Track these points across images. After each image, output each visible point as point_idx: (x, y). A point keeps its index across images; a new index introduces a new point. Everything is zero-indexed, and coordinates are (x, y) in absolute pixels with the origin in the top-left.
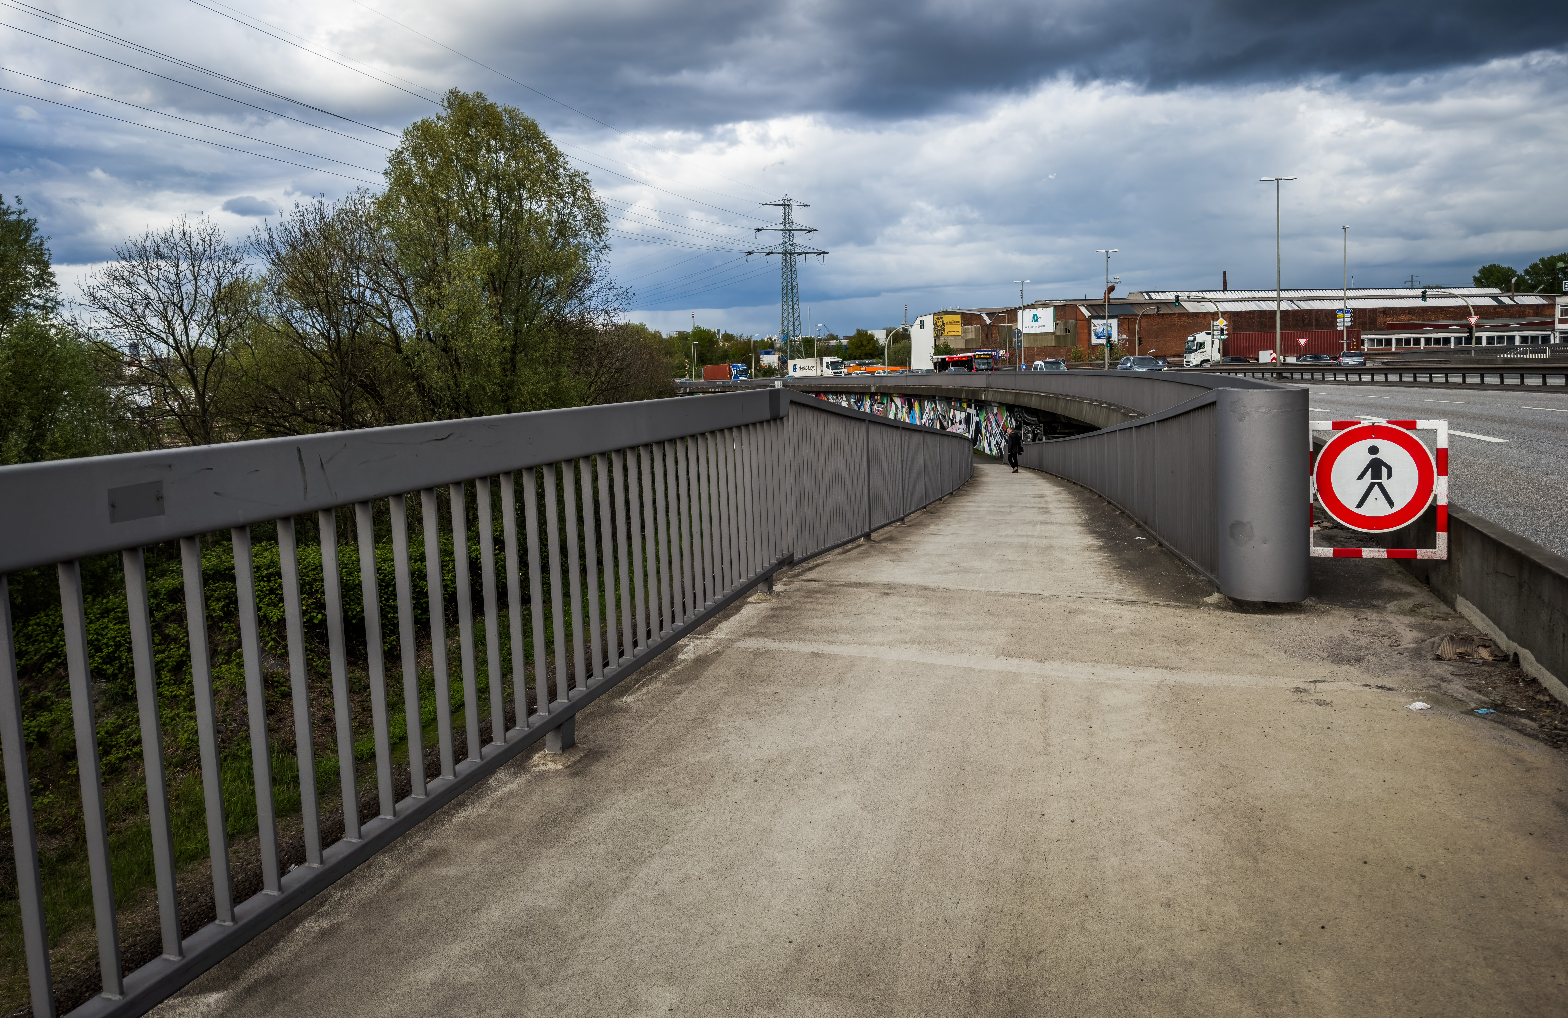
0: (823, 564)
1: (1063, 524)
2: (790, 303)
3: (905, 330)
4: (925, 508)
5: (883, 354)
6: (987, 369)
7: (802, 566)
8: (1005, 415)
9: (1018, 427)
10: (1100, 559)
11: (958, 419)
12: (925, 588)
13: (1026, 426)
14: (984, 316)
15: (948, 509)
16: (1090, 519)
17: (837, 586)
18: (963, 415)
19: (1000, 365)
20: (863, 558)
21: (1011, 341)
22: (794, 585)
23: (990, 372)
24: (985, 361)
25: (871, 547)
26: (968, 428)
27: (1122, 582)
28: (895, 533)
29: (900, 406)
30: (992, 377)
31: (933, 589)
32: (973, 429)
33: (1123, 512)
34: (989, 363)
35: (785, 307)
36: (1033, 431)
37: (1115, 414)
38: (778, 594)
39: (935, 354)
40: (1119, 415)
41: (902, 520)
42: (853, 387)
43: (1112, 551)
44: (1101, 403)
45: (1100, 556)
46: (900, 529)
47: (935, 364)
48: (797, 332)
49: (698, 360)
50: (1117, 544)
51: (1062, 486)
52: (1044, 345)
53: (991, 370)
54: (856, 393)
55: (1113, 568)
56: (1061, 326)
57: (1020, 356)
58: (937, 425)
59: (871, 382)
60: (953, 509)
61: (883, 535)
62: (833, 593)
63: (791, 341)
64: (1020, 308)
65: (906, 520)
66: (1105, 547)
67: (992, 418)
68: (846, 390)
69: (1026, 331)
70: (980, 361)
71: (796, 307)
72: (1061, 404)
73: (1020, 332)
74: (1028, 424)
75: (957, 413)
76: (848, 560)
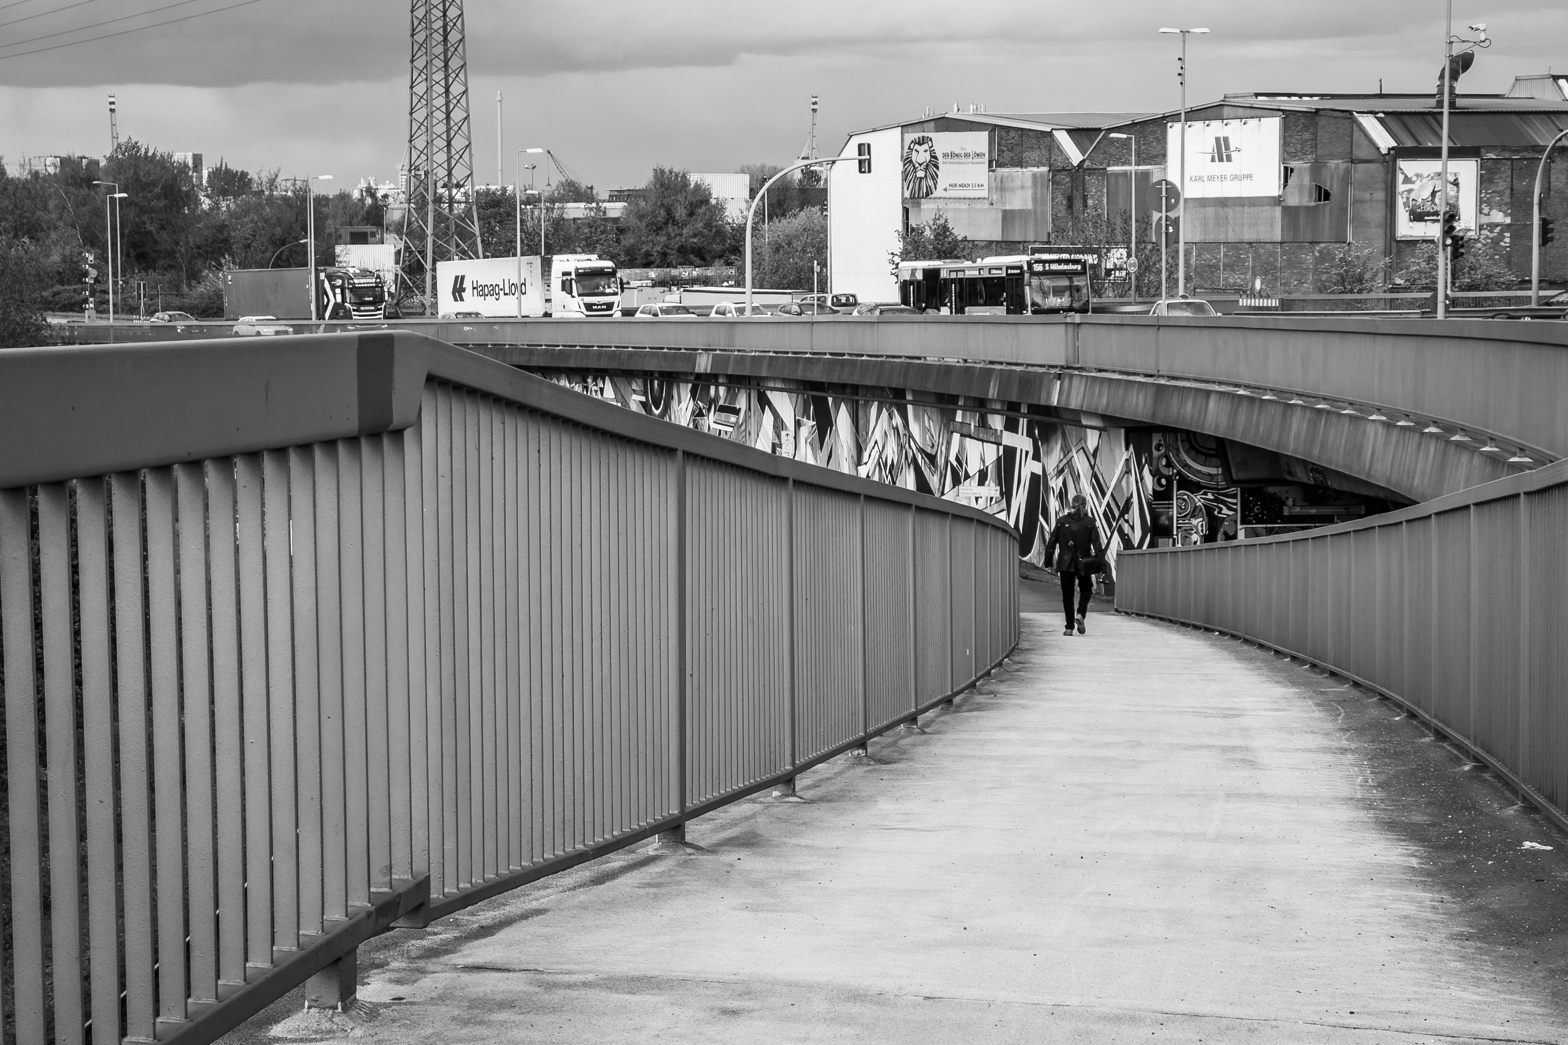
0: (525, 916)
1: (1298, 799)
2: (439, 76)
3: (810, 175)
4: (861, 744)
5: (737, 250)
6: (1070, 309)
7: (457, 924)
8: (1123, 455)
9: (1162, 495)
10: (1409, 909)
11: (973, 468)
12: (856, 996)
13: (1185, 494)
14: (1064, 139)
15: (936, 749)
16: (1381, 786)
17: (570, 986)
18: (991, 453)
19: (1109, 298)
20: (656, 897)
21: (1144, 222)
22: (426, 982)
23: (1077, 318)
24: (1064, 282)
25: (684, 864)
26: (1007, 494)
27: (1477, 982)
28: (762, 824)
29: (789, 419)
30: (1083, 330)
31: (880, 999)
32: (1020, 499)
33: (1482, 766)
34: (1074, 290)
35: (420, 89)
36: (1209, 510)
37: (1465, 458)
38: (373, 1012)
39: (906, 255)
40: (1477, 461)
41: (788, 781)
42: (639, 352)
43: (1447, 885)
44: (1421, 423)
45: (1412, 900)
46: (780, 810)
47: (904, 287)
48: (459, 173)
49: (126, 255)
50: (1462, 864)
51: (1294, 683)
52: (1249, 235)
53: (1083, 310)
54: (647, 376)
55: (1453, 937)
56: (1303, 177)
57: (1172, 269)
58: (908, 481)
59: (696, 339)
60: (952, 750)
61: (723, 827)
62: (554, 1010)
63: (438, 200)
64: (1175, 117)
65: (801, 782)
66: (1428, 874)
67: (1080, 463)
68: (614, 365)
69: (1191, 191)
70: (1047, 282)
71: (456, 89)
72: (1298, 424)
73: (1173, 192)
74: (1195, 487)
75: (973, 448)
76: (611, 905)
